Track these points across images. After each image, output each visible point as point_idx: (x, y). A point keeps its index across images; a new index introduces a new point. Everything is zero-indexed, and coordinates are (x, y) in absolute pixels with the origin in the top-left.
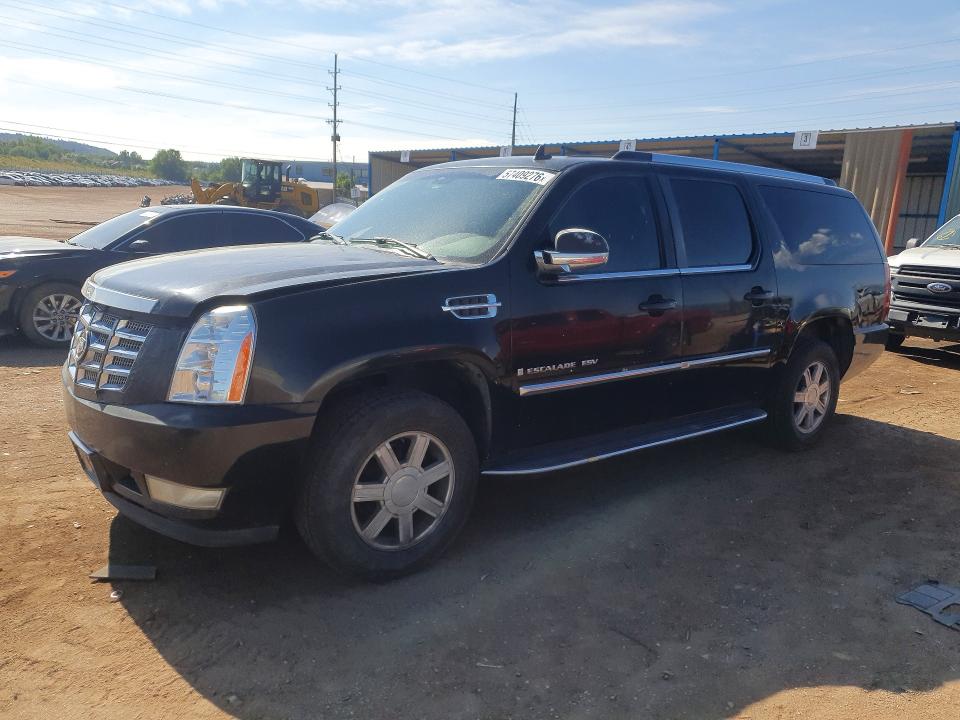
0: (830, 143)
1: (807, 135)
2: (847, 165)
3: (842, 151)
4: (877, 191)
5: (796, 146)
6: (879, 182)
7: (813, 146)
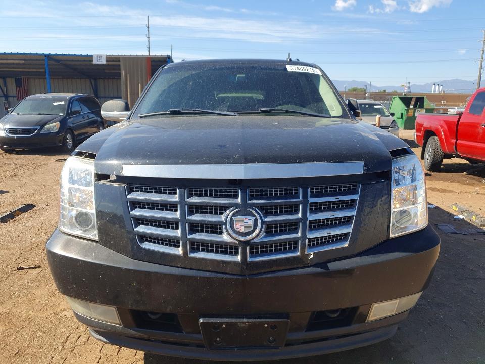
0: (113, 61)
1: (100, 57)
2: (123, 73)
3: (119, 65)
4: (140, 85)
5: (95, 62)
6: (140, 82)
7: (104, 62)
